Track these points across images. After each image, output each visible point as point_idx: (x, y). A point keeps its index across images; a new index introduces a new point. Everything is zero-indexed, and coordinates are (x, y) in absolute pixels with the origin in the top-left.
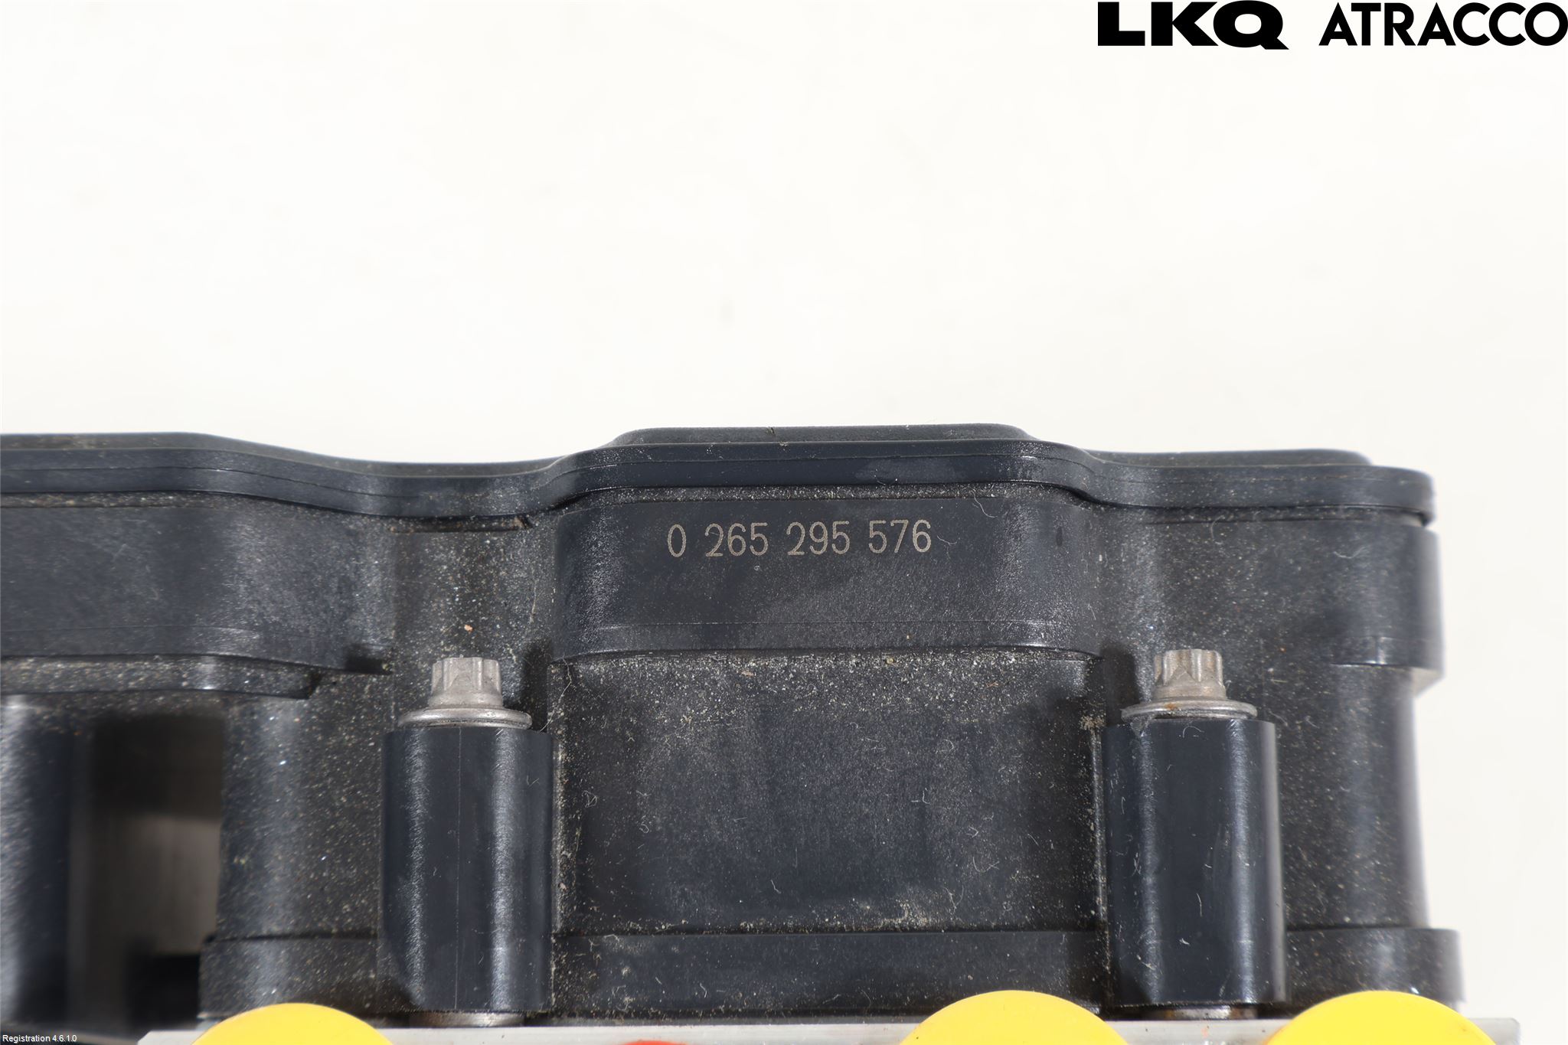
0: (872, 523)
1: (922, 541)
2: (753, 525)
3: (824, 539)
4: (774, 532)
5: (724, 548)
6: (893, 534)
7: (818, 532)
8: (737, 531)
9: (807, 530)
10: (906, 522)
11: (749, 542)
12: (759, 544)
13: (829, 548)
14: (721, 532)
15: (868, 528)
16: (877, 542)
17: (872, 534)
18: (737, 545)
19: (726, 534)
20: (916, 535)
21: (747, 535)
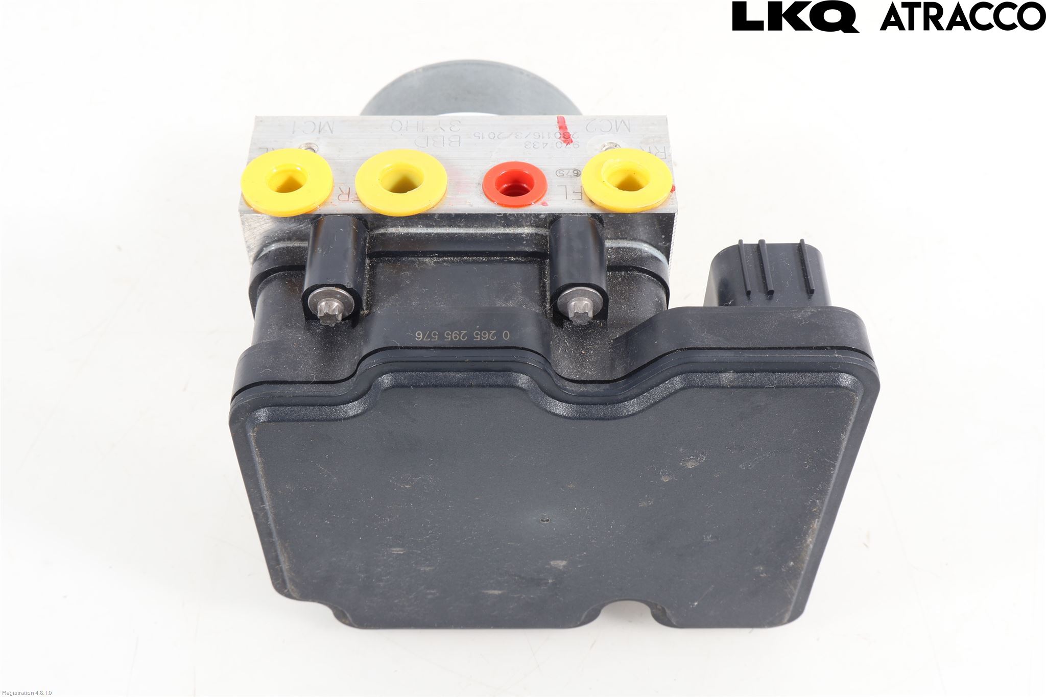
0: (437, 339)
1: (419, 334)
2: (479, 339)
3: (453, 335)
4: (471, 337)
5: (489, 333)
6: (429, 336)
7: (456, 337)
8: (485, 338)
9: (460, 338)
10: (424, 340)
11: (480, 335)
12: (477, 334)
13: (452, 333)
14: (490, 338)
15: (438, 338)
16: (435, 334)
17: (437, 336)
18: (485, 334)
19: (489, 337)
20: (421, 336)
21: (481, 337)
